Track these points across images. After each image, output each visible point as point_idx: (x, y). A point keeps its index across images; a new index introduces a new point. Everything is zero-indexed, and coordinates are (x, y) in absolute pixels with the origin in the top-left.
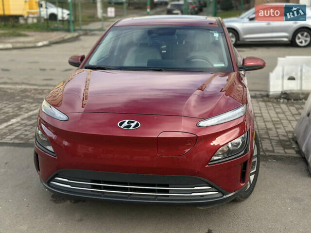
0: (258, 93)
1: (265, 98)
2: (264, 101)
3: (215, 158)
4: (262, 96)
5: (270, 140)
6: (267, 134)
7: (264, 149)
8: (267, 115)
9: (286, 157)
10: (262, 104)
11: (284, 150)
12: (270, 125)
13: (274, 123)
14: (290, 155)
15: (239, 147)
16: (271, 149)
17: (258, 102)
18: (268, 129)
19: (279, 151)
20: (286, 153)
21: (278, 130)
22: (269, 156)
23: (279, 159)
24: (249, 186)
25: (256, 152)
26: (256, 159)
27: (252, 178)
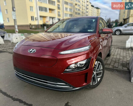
0: (122, 47)
1: (124, 49)
2: (123, 50)
3: (67, 70)
4: (123, 48)
5: (119, 63)
6: (119, 60)
8: (122, 54)
9: (122, 70)
10: (122, 51)
11: (123, 67)
12: (121, 58)
13: (123, 57)
15: (83, 66)
16: (117, 66)
17: (121, 50)
19: (120, 68)
20: (123, 69)
21: (124, 60)
22: (115, 69)
23: (118, 71)
24: (97, 83)
25: (102, 68)
26: (102, 71)
27: (99, 79)
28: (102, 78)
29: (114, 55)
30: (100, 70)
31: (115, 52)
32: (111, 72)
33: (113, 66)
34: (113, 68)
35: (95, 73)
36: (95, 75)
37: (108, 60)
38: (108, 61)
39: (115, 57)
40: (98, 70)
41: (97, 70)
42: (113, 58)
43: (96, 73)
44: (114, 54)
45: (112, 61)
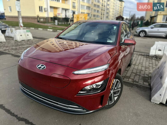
0: (146, 54)
2: (146, 58)
4: (147, 55)
5: (140, 75)
6: (140, 72)
7: (134, 80)
8: (145, 64)
9: (143, 86)
10: (145, 59)
11: (144, 81)
12: (143, 69)
13: (146, 68)
14: (145, 86)
16: (137, 81)
17: (144, 57)
18: (142, 70)
19: (141, 82)
20: (143, 84)
21: (146, 72)
22: (135, 84)
23: (139, 87)
24: (113, 102)
25: (120, 86)
26: (120, 89)
27: (116, 98)
28: (119, 96)
29: (135, 65)
30: (118, 88)
31: (137, 60)
32: (130, 88)
33: (133, 79)
34: (132, 82)
35: (112, 92)
36: (111, 94)
37: (128, 71)
38: (128, 73)
39: (136, 67)
40: (116, 88)
41: (114, 89)
42: (134, 68)
43: (114, 92)
44: (136, 63)
45: (132, 73)
